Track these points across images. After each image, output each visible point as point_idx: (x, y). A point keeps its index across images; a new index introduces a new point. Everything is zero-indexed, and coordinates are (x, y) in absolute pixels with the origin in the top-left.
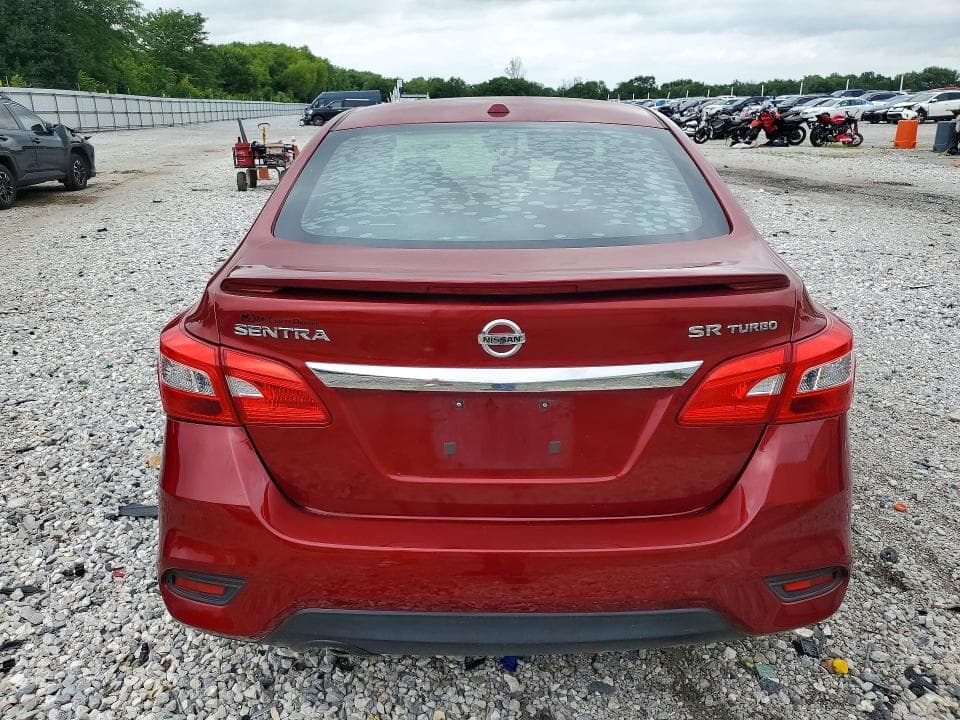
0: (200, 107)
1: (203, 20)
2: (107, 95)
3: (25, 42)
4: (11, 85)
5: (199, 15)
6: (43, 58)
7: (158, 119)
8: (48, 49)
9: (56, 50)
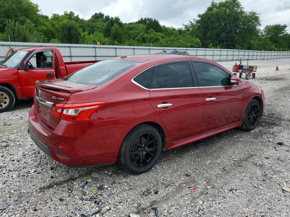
0: (276, 54)
1: (286, 27)
2: (244, 50)
3: (224, 37)
4: (217, 48)
5: (286, 25)
6: (228, 41)
7: (259, 57)
8: (231, 39)
9: (232, 39)
